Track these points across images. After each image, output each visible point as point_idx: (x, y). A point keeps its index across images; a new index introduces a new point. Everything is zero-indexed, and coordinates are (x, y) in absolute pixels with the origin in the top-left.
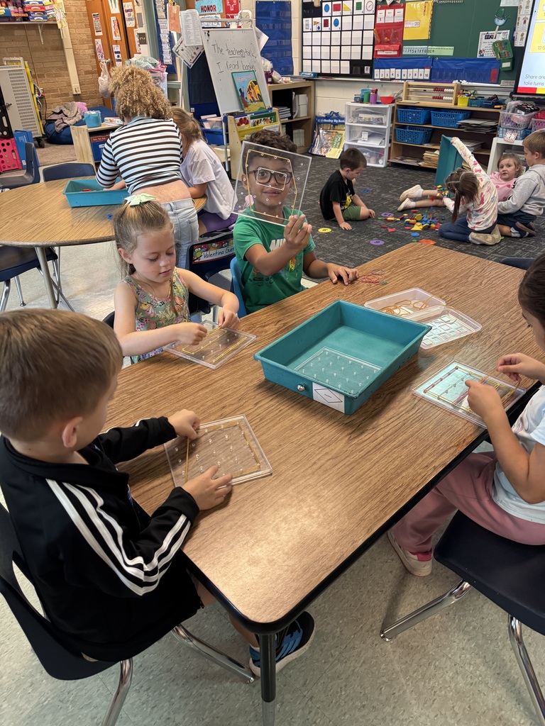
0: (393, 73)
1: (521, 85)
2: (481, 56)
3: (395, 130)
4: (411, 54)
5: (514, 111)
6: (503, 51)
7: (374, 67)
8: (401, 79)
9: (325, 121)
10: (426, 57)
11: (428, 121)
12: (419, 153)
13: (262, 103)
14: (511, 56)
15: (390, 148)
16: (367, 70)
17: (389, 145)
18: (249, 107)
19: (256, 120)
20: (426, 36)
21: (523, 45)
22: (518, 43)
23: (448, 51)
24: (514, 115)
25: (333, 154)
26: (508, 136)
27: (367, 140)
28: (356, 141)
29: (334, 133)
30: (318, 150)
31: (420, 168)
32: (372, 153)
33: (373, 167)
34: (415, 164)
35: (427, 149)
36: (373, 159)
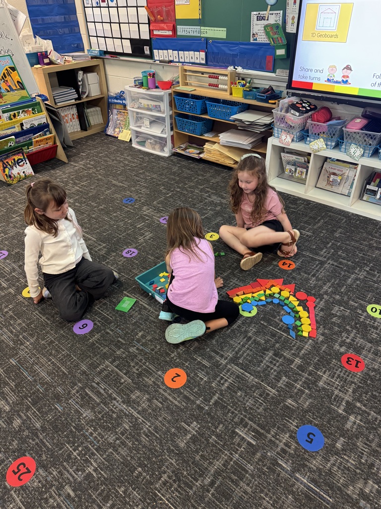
0: (170, 54)
1: (295, 78)
2: (254, 40)
3: (175, 118)
4: (185, 34)
5: (287, 111)
6: (276, 36)
7: (153, 47)
8: (179, 62)
9: (116, 101)
10: (199, 38)
11: (205, 111)
12: (200, 143)
13: (24, 91)
14: (285, 42)
15: (172, 137)
16: (147, 50)
17: (172, 133)
18: (4, 98)
19: (12, 113)
20: (196, 15)
21: (295, 31)
22: (291, 29)
23: (220, 33)
24: (289, 115)
25: (124, 135)
26: (283, 137)
27: (149, 127)
28: (140, 127)
29: (125, 114)
30: (112, 130)
31: (202, 161)
32: (156, 141)
33: (157, 155)
34: (196, 156)
35: (208, 141)
36: (157, 147)
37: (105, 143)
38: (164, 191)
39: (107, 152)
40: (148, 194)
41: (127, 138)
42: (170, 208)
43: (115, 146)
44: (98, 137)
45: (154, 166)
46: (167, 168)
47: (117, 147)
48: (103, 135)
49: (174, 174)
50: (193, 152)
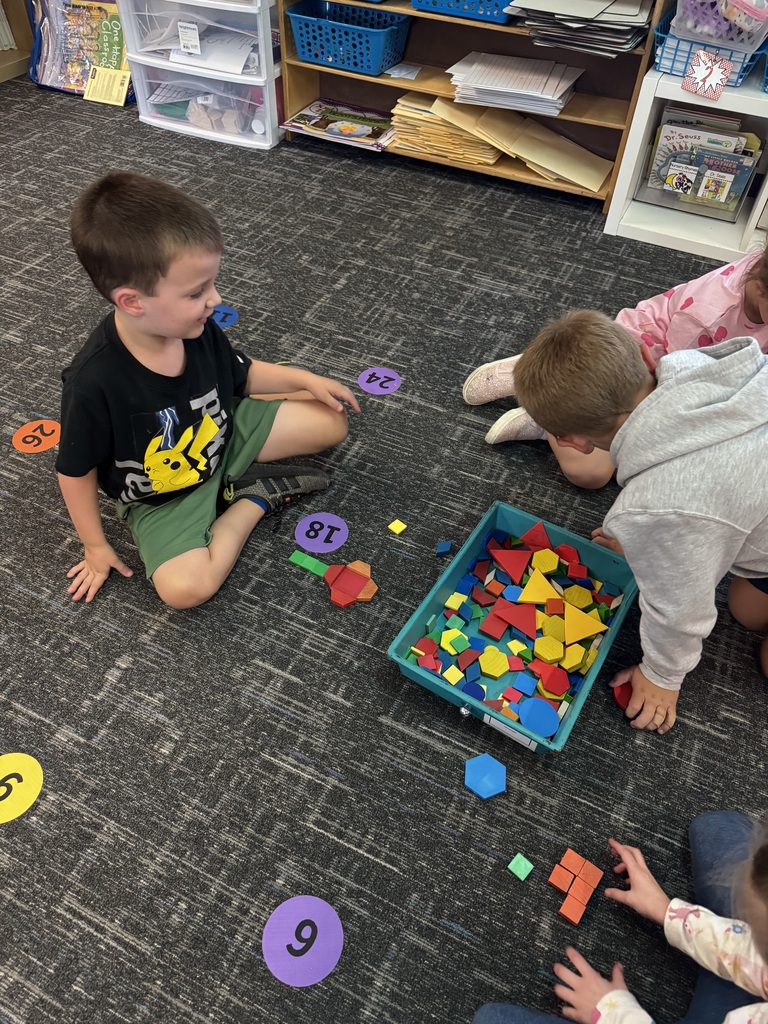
3: (287, 18)
12: (378, 104)
15: (279, 81)
17: (276, 72)
25: (105, 87)
26: (699, 72)
27: (198, 51)
28: (164, 53)
29: (95, 13)
30: (56, 70)
31: (387, 158)
32: (221, 101)
33: (235, 148)
34: (368, 144)
35: (402, 93)
36: (231, 118)
37: (48, 116)
38: (318, 271)
39: (66, 143)
40: (270, 287)
41: (115, 93)
42: (367, 333)
43: (82, 122)
44: (14, 95)
45: (241, 185)
46: (286, 189)
47: (92, 125)
48: (30, 90)
49: (318, 204)
50: (350, 131)
